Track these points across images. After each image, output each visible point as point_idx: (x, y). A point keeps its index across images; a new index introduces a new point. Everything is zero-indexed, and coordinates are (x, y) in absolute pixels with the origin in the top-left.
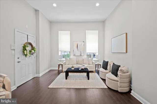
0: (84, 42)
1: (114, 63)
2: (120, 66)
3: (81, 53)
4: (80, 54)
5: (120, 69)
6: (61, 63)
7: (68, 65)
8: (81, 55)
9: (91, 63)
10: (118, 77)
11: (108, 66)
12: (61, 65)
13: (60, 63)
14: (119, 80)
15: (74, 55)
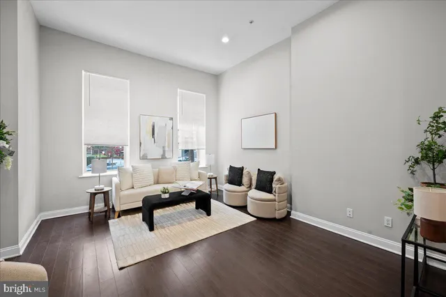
0: (171, 119)
1: (259, 169)
2: (274, 173)
3: (164, 151)
4: (162, 153)
5: (276, 177)
6: (102, 186)
7: (132, 191)
8: (163, 157)
9: (195, 176)
10: (275, 192)
11: (244, 176)
12: (103, 193)
13: (97, 187)
14: (277, 198)
15: (144, 158)
